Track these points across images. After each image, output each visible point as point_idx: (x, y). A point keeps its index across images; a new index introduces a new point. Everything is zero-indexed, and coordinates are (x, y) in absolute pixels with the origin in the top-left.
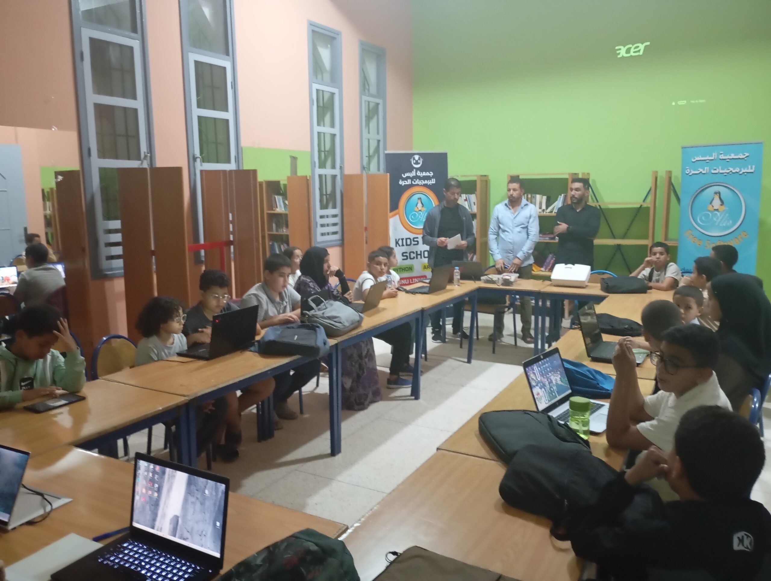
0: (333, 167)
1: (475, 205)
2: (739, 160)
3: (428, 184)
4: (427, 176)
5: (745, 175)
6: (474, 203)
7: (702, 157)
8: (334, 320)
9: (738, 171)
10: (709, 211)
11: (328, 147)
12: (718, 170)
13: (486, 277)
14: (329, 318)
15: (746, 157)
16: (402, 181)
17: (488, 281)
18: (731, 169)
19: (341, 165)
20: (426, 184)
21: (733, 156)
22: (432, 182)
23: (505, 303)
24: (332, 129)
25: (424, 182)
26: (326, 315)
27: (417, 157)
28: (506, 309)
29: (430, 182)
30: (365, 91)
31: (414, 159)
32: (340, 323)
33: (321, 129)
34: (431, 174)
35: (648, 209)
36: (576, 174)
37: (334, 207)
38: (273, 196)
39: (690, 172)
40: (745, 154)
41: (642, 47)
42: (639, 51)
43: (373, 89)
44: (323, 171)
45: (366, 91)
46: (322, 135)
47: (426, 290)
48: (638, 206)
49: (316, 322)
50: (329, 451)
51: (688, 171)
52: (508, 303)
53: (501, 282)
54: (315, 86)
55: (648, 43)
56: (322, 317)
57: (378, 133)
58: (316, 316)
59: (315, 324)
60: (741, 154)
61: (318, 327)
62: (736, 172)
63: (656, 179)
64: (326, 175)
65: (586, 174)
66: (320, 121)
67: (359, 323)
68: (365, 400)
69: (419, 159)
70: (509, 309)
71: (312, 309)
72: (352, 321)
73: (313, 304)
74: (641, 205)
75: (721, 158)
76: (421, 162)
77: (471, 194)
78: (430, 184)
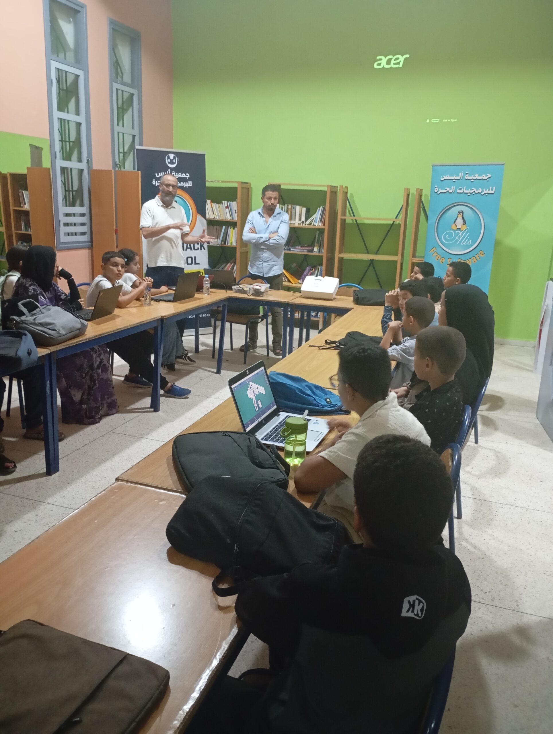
0: (80, 160)
1: (236, 213)
2: (482, 180)
3: (185, 186)
4: (183, 177)
5: (487, 196)
6: (235, 211)
7: (450, 176)
8: (47, 327)
9: (480, 192)
10: (453, 230)
11: (73, 138)
12: (463, 189)
13: (237, 286)
14: (42, 325)
15: (488, 178)
16: (155, 181)
17: (239, 291)
18: (475, 190)
19: (88, 159)
20: (181, 186)
21: (477, 177)
22: (188, 184)
23: (259, 313)
24: (77, 117)
25: (180, 183)
26: (37, 322)
27: (172, 156)
28: (260, 320)
29: (186, 184)
30: (117, 78)
31: (169, 158)
32: (55, 330)
33: (63, 115)
34: (187, 175)
35: (399, 225)
36: (335, 187)
37: (82, 205)
38: (20, 191)
39: (439, 191)
40: (488, 175)
41: (402, 59)
42: (399, 63)
43: (127, 78)
44: (66, 164)
45: (119, 79)
46: (66, 122)
47: (171, 298)
48: (391, 222)
49: (25, 329)
50: (45, 470)
51: (436, 190)
52: (261, 314)
53: (252, 292)
54: (54, 65)
55: (407, 56)
56: (32, 324)
57: (133, 128)
58: (25, 322)
59: (22, 331)
60: (484, 175)
61: (25, 335)
62: (479, 193)
63: (408, 195)
64: (71, 169)
65: (344, 187)
66: (62, 107)
67: (81, 331)
68: (97, 413)
69: (174, 158)
70: (262, 320)
71: (23, 314)
72: (71, 328)
73: (24, 308)
74: (394, 222)
75: (466, 178)
76: (176, 161)
77: (233, 201)
78: (186, 186)
